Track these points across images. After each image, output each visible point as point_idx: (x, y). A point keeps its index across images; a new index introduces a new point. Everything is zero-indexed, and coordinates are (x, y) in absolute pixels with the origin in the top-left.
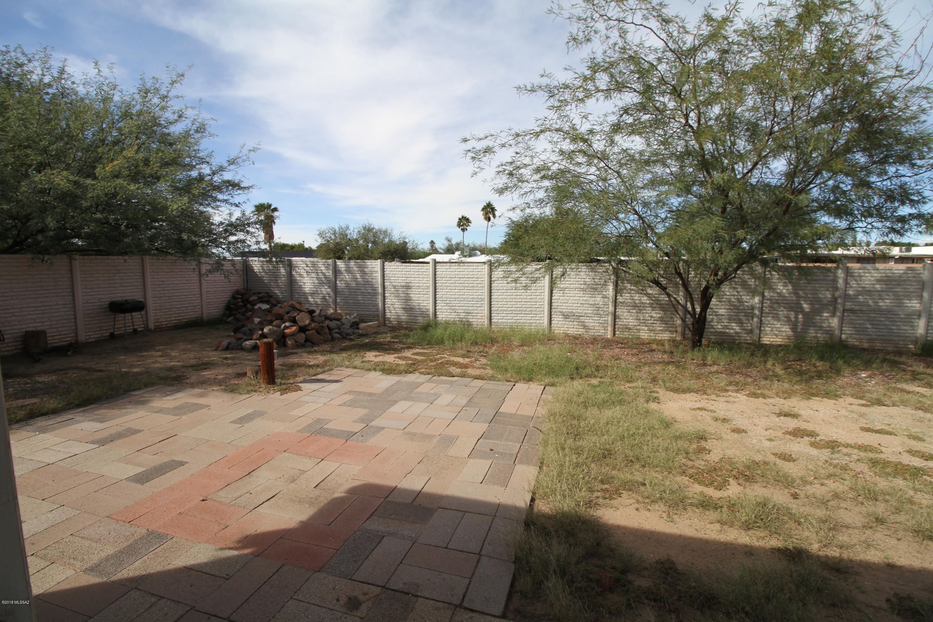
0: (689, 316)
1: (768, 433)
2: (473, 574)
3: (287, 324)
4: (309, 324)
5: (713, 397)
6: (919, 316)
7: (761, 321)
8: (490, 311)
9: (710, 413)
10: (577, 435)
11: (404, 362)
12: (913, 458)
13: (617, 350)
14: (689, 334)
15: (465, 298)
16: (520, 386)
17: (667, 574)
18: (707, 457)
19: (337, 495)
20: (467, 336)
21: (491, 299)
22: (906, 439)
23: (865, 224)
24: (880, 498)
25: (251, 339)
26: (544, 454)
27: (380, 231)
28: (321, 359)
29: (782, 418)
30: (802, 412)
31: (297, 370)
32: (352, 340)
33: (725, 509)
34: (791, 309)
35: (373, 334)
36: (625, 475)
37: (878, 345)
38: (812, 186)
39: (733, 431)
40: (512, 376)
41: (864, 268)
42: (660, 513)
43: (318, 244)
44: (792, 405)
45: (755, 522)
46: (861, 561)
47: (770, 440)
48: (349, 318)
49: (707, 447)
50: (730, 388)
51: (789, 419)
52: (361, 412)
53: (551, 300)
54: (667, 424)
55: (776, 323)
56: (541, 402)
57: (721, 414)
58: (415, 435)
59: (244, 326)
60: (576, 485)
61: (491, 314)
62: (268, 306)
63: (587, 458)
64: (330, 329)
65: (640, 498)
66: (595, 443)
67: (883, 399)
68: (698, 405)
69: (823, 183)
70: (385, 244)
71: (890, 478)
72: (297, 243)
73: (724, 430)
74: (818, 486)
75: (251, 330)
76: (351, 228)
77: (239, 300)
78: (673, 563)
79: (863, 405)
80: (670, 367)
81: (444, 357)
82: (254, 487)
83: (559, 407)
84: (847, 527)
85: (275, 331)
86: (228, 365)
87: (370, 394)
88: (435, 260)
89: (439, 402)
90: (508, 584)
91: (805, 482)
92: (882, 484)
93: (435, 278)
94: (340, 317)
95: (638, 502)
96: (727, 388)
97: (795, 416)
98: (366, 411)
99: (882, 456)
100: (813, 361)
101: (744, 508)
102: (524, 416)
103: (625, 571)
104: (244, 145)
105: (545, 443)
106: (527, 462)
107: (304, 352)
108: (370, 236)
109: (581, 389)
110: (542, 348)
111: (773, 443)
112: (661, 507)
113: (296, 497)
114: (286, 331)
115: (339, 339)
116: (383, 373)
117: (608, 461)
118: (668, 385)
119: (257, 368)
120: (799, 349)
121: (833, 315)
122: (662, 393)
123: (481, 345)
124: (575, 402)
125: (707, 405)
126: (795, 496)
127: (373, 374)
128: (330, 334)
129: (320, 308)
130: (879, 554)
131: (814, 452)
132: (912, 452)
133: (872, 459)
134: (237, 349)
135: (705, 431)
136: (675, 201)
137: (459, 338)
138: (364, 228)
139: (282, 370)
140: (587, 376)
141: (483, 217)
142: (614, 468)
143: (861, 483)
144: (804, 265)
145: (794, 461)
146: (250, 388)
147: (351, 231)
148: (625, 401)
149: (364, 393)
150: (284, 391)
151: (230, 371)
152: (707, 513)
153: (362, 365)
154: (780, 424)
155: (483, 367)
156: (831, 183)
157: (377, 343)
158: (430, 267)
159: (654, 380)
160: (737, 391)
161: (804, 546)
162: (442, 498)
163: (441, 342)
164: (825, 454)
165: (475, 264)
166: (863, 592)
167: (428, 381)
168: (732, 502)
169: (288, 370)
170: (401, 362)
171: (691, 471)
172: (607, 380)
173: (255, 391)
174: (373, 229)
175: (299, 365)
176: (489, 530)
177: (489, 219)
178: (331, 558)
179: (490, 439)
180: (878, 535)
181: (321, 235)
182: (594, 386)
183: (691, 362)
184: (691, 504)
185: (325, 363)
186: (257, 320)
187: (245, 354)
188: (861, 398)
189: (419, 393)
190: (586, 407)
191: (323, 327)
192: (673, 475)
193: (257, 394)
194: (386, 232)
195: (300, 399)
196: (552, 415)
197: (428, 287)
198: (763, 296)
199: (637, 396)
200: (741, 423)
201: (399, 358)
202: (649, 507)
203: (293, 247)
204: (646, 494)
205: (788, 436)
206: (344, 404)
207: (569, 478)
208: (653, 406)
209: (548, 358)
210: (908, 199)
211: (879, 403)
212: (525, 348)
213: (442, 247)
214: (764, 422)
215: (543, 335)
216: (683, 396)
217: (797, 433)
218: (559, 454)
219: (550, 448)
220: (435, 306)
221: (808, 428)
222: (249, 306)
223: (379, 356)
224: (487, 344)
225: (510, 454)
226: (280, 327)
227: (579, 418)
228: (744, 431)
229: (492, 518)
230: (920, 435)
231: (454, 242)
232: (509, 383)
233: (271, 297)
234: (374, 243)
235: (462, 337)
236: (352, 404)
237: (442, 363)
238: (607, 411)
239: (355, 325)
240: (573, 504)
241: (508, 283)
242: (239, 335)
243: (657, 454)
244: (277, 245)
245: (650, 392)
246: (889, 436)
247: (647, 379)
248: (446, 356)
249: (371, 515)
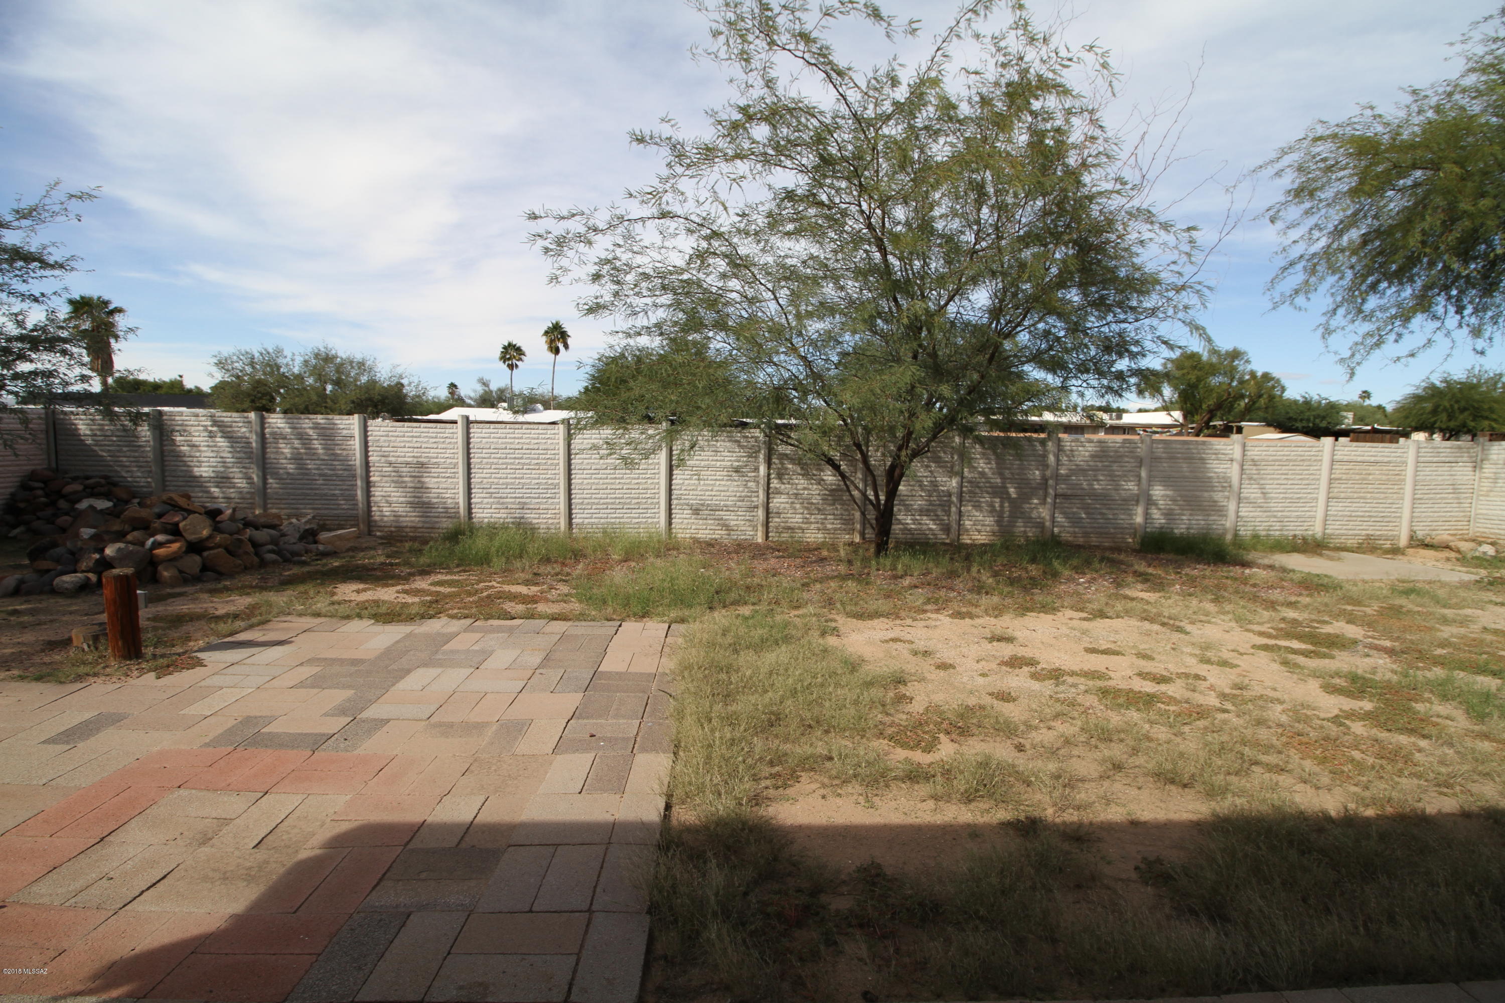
0: (871, 507)
1: (980, 666)
2: (582, 946)
3: (160, 538)
4: (210, 537)
5: (909, 621)
6: (1138, 502)
7: (960, 511)
8: (570, 505)
9: (907, 645)
10: (728, 696)
11: (417, 600)
12: (1145, 683)
13: (773, 561)
14: (870, 534)
15: (524, 484)
16: (630, 627)
17: (874, 884)
18: (909, 708)
19: (304, 855)
20: (531, 548)
21: (570, 484)
22: (1134, 659)
23: (1080, 382)
24: (1115, 738)
25: (75, 571)
26: (678, 733)
27: (351, 362)
28: (241, 602)
29: (995, 644)
30: (1017, 634)
31: (188, 627)
32: (304, 563)
33: (939, 778)
34: (994, 494)
35: (348, 550)
36: (802, 749)
37: (1094, 540)
38: (1019, 329)
39: (938, 667)
40: (615, 611)
41: (1077, 440)
42: (855, 797)
43: (213, 382)
44: (1005, 625)
45: (977, 791)
46: (1102, 822)
47: (983, 675)
48: (293, 525)
49: (908, 694)
50: (929, 607)
51: (1003, 644)
52: (339, 696)
53: (671, 485)
54: (853, 665)
55: (977, 514)
56: (666, 650)
57: (921, 645)
58: (452, 726)
59: (54, 545)
60: (733, 774)
61: (570, 509)
62: (109, 504)
63: (745, 730)
64: (255, 544)
65: (826, 781)
66: (756, 705)
67: (1106, 609)
68: (891, 635)
69: (1033, 325)
70: (360, 387)
71: (1123, 711)
72: (167, 379)
73: (926, 667)
74: (1044, 731)
75: (72, 553)
76: (287, 352)
77: (40, 492)
78: (879, 866)
79: (1085, 619)
80: (850, 583)
81: (492, 587)
82: (115, 864)
83: (695, 655)
84: (1083, 780)
85: (131, 551)
86: (24, 627)
87: (355, 662)
88: (467, 418)
89: (490, 664)
90: (643, 948)
91: (1029, 727)
92: (1115, 719)
93: (468, 449)
94: (276, 522)
95: (824, 786)
96: (926, 607)
97: (1009, 640)
98: (350, 693)
99: (1111, 683)
100: (1024, 564)
101: (962, 772)
102: (641, 674)
103: (815, 892)
104: (57, 184)
105: (680, 715)
106: (653, 747)
107: (201, 591)
108: (330, 370)
109: (727, 624)
110: (659, 562)
111: (987, 679)
112: (854, 788)
113: (214, 870)
114: (157, 552)
115: (274, 562)
116: (377, 621)
117: (775, 730)
118: (848, 608)
119: (97, 627)
120: (1007, 548)
121: (1044, 502)
122: (841, 621)
123: (556, 562)
124: (721, 645)
125: (902, 634)
126: (1020, 748)
127: (356, 626)
128: (257, 554)
129: (233, 505)
130: (1120, 810)
131: (1036, 686)
132: (1142, 675)
133: (1101, 688)
134: (41, 593)
135: (903, 671)
136: (849, 340)
137: (518, 551)
138: (317, 356)
139: (155, 629)
140: (736, 603)
141: (546, 347)
142: (786, 740)
143: (1093, 720)
144: (1014, 435)
145: (1014, 700)
146: (82, 670)
147: (288, 359)
148: (792, 637)
149: (341, 662)
150: (163, 671)
151: (29, 637)
152: (916, 787)
153: (331, 608)
154: (994, 653)
155: (564, 599)
156: (1041, 326)
157: (357, 567)
158: (459, 428)
159: (830, 603)
160: (937, 611)
161: (1036, 814)
162: (512, 828)
163: (484, 560)
164: (1047, 688)
165: (541, 426)
166: (1109, 863)
167: (466, 630)
168: (947, 767)
169: (169, 628)
170: (409, 599)
171: (890, 731)
172: (763, 607)
173: (95, 675)
174: (335, 357)
175: (193, 618)
176: (602, 868)
177: (557, 351)
178: (307, 972)
179: (588, 718)
180: (1118, 786)
181: (221, 364)
182: (746, 619)
183: (876, 573)
184: (895, 778)
185: (252, 610)
186: (86, 532)
187: (62, 601)
188: (1081, 610)
189: (452, 652)
190: (736, 651)
191: (240, 541)
192: (868, 739)
193: (100, 680)
194: (361, 364)
195: (203, 683)
196: (686, 668)
197: (455, 465)
198: (962, 478)
199: (808, 629)
200: (946, 654)
201: (406, 592)
202: (839, 791)
203: (156, 386)
204: (834, 772)
205: (1004, 668)
206: (301, 685)
207: (723, 764)
208: (832, 641)
209: (672, 579)
210: (1127, 350)
211: (1101, 614)
212: (633, 564)
213: (472, 395)
214: (974, 651)
215: (659, 542)
216: (870, 623)
217: (1015, 663)
218: (703, 728)
219: (689, 720)
220: (470, 498)
221: (1026, 655)
222: (63, 504)
223: (365, 590)
224: (568, 561)
225: (623, 739)
226: (142, 544)
227: (729, 669)
228: (952, 666)
229: (604, 847)
230: (1149, 652)
231: (494, 387)
232: (610, 623)
233: (115, 484)
234: (337, 383)
235: (522, 551)
236: (317, 683)
237: (489, 597)
238: (768, 655)
239: (310, 535)
240: (732, 804)
241: (601, 458)
242: (44, 564)
243: (844, 711)
244: (121, 382)
245: (826, 621)
246: (1116, 657)
247: (819, 602)
248: (496, 585)
249: (381, 880)
